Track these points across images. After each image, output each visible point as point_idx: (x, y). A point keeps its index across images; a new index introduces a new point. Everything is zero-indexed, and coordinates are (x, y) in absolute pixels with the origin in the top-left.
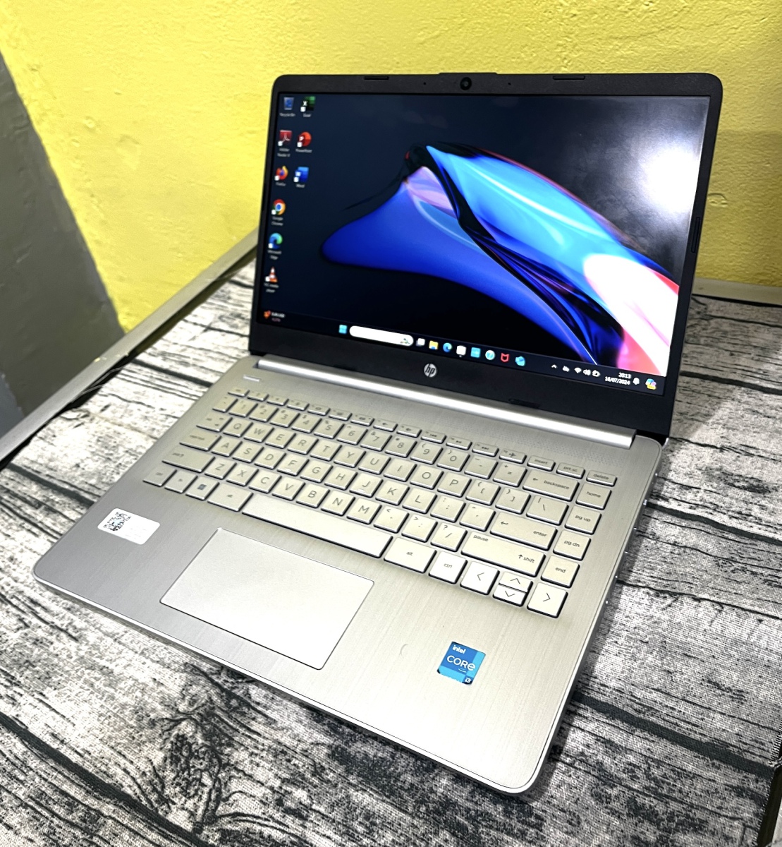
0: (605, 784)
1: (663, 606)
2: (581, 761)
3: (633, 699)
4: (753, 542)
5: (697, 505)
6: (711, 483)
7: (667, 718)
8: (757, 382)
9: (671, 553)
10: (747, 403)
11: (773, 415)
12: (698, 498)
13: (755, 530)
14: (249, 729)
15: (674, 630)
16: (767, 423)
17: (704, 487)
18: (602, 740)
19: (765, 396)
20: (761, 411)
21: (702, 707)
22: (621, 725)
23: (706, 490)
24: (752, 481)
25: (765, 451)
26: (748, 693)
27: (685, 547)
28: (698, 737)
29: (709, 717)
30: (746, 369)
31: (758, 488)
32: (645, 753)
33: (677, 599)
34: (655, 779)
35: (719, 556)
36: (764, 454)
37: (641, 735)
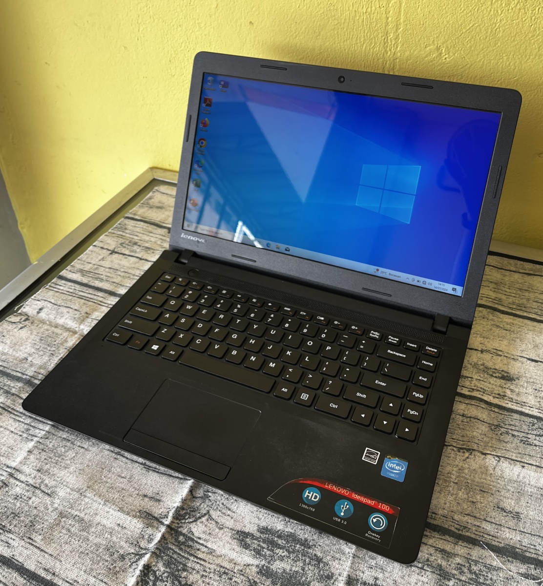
0: (445, 579)
1: (464, 458)
2: (428, 565)
3: (454, 521)
4: (510, 414)
5: (473, 389)
6: (479, 374)
7: (476, 533)
8: (496, 306)
9: (462, 421)
10: (492, 320)
11: (509, 329)
12: (472, 385)
13: (509, 405)
14: (196, 557)
15: (472, 474)
16: (506, 334)
17: (475, 377)
18: (439, 550)
19: (502, 316)
20: (502, 326)
21: (496, 524)
22: (449, 539)
23: (476, 379)
24: (503, 373)
25: (508, 353)
26: (522, 514)
27: (470, 417)
28: (497, 544)
29: (501, 531)
30: (489, 297)
31: (507, 378)
32: (467, 556)
33: (471, 453)
34: (475, 573)
35: (491, 423)
36: (507, 355)
37: (463, 544)
